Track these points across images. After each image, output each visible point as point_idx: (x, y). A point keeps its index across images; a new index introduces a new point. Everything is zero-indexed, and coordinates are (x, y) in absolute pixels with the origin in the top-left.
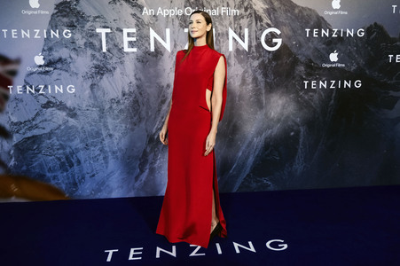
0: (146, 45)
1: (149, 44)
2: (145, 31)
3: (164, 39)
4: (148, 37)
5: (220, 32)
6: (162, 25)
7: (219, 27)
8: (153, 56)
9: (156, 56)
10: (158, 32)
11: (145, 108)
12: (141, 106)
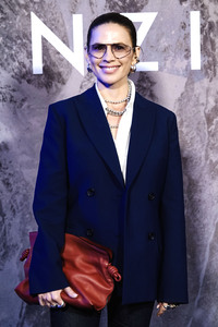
0: (22, 57)
1: (30, 55)
2: (18, 22)
3: (67, 40)
4: (27, 36)
5: (213, 19)
6: (64, 7)
7: (212, 8)
8: (40, 86)
9: (48, 86)
10: (53, 25)
11: (17, 220)
12: (9, 214)
